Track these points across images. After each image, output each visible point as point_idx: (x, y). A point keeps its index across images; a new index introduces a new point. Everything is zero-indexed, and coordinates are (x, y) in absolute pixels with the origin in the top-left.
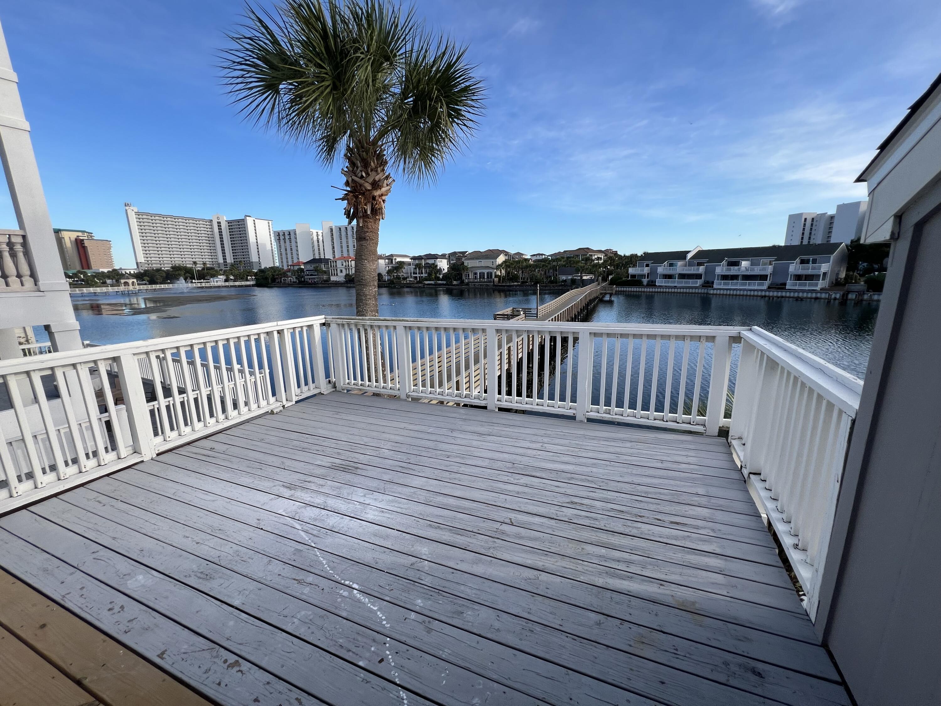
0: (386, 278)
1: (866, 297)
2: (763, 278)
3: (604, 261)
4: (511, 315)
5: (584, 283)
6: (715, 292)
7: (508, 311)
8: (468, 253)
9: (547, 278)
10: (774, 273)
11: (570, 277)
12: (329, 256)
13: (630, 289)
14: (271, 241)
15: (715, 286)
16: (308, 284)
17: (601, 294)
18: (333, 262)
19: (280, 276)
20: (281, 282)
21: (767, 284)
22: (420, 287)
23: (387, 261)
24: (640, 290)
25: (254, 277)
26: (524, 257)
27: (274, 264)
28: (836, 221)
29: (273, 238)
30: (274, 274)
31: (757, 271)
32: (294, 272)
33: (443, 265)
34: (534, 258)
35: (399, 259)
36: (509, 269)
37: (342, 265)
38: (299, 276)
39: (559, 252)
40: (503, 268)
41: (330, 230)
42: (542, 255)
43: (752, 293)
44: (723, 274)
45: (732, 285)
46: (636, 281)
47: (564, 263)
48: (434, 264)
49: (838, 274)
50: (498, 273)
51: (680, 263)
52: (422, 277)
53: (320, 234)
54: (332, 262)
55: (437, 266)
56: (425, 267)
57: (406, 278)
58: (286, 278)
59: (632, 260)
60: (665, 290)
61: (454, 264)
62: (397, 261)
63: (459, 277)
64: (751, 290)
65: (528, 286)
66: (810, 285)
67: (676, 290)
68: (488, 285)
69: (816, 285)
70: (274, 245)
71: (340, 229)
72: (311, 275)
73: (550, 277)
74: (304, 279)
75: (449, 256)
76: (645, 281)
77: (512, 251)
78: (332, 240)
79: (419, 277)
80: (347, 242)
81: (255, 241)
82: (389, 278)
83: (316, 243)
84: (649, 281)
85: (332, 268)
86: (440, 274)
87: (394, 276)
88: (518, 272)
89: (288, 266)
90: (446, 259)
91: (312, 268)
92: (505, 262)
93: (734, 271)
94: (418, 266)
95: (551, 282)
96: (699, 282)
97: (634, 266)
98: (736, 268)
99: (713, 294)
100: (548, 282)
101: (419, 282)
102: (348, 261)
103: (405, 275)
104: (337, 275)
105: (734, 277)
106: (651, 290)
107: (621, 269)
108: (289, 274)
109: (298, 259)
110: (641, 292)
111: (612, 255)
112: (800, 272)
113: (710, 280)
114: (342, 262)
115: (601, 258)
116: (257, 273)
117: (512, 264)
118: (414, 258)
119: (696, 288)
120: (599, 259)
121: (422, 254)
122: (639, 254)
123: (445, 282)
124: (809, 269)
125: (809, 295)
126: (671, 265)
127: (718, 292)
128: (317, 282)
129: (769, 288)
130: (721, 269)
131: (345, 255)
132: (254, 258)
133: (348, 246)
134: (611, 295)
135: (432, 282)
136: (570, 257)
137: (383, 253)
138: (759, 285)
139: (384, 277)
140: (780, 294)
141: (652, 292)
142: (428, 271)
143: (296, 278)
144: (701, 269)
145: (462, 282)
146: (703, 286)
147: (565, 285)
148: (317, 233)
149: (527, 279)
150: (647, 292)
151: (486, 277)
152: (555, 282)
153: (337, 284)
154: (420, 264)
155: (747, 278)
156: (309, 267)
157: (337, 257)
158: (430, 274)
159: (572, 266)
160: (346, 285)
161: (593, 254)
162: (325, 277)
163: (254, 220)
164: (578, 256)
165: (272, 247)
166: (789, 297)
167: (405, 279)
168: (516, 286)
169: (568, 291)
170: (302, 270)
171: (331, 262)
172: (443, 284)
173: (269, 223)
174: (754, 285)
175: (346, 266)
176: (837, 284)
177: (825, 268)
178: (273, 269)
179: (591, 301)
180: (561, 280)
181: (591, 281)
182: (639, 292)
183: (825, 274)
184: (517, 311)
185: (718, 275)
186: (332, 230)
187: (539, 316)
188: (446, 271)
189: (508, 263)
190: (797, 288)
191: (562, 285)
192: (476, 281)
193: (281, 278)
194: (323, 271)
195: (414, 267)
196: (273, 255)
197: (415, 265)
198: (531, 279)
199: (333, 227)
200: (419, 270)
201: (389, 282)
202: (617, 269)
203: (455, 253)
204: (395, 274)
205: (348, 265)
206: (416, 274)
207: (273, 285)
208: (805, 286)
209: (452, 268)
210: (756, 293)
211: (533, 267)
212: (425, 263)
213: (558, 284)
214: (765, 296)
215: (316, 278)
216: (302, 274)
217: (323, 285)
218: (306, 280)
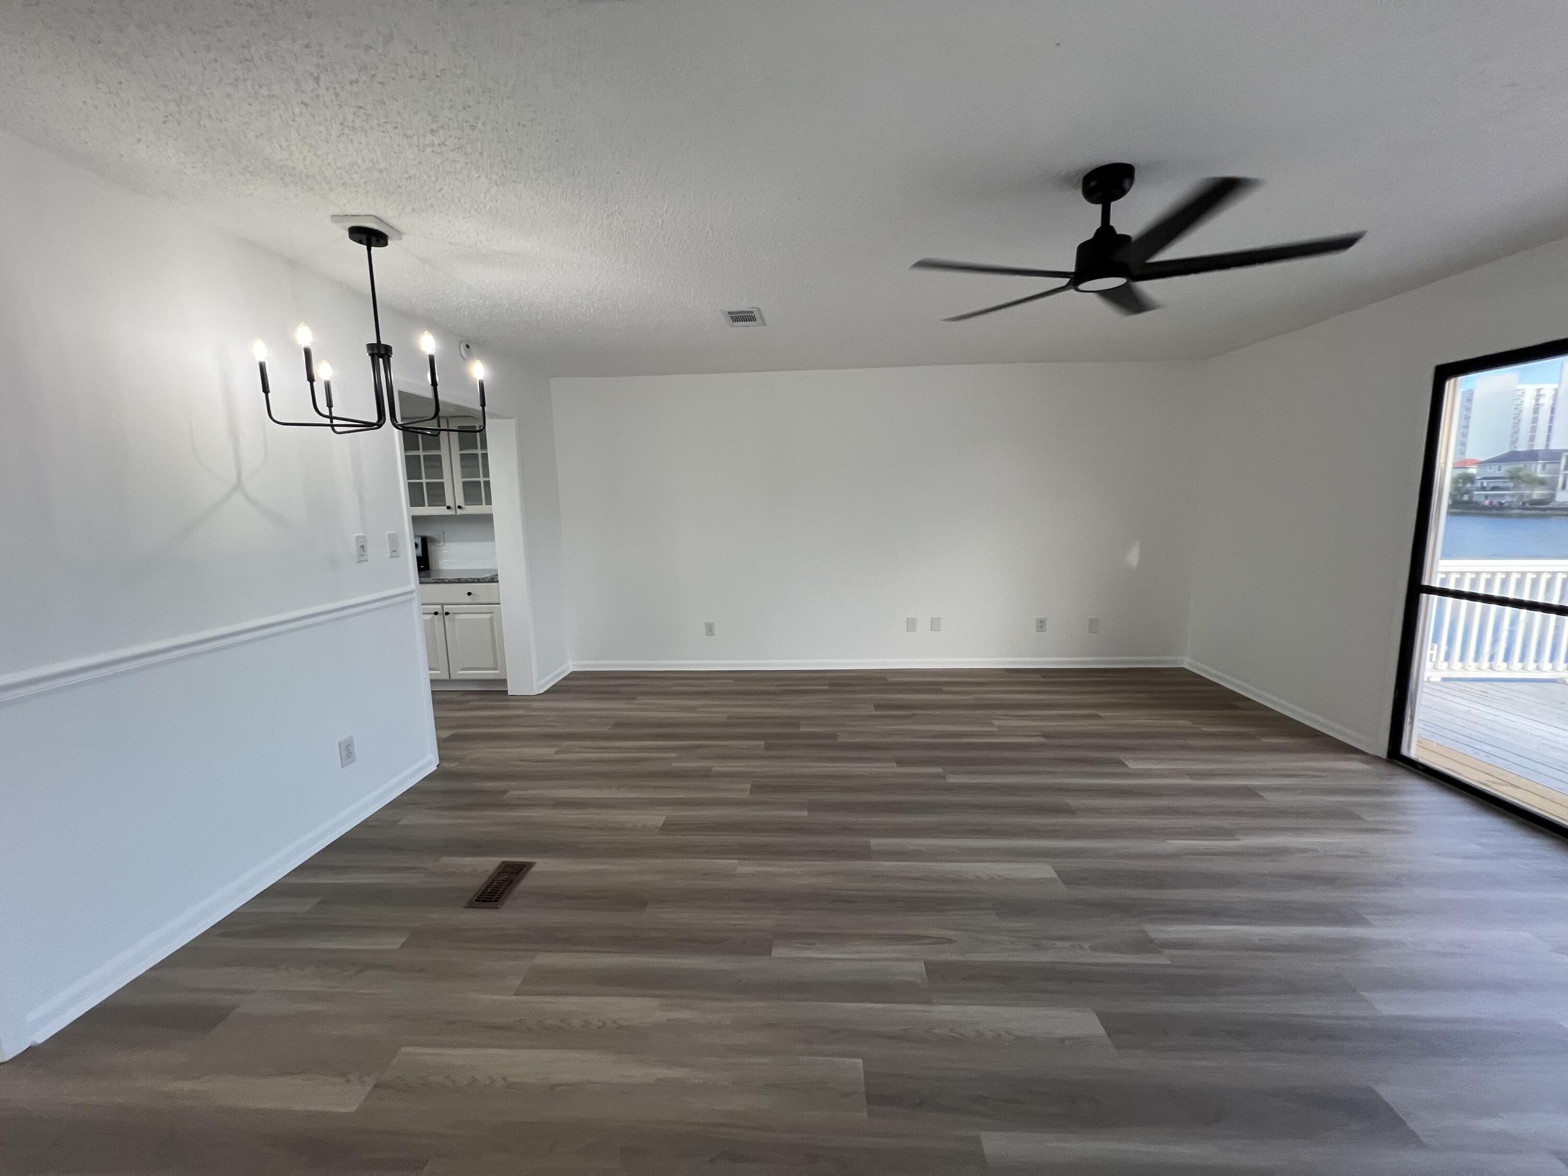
16: (1475, 509)
74: (1471, 497)
91: (1502, 473)
128: (1506, 505)
170: (1471, 478)
194: (1536, 479)
215: (1508, 496)
216: (1469, 485)
217: (1525, 512)
218: (1475, 499)
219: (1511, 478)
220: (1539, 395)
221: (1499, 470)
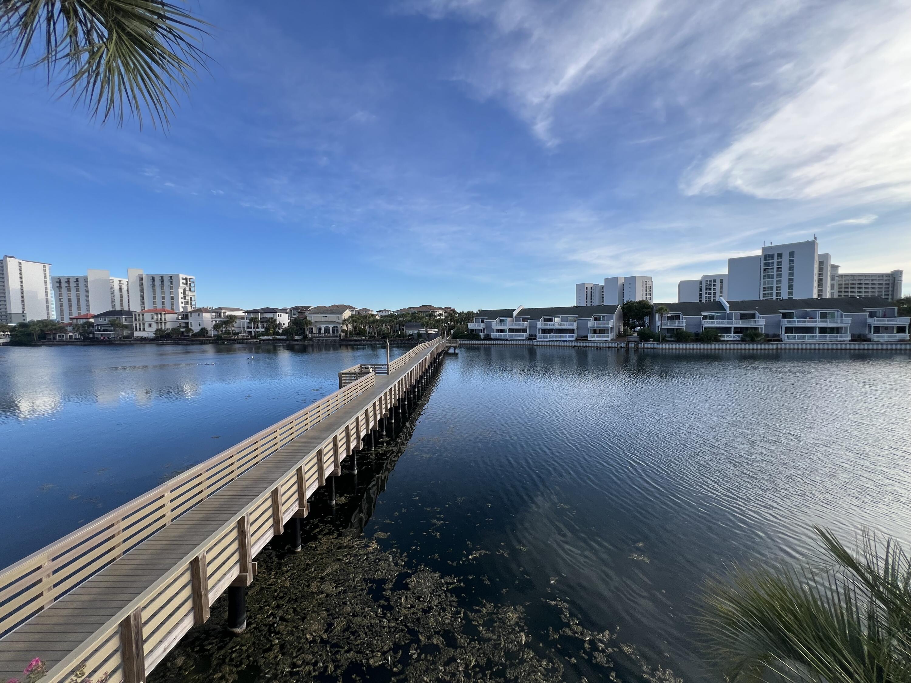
0: (212, 333)
1: (640, 345)
2: (571, 331)
3: (445, 317)
4: (359, 373)
5: (429, 338)
6: (538, 343)
7: (355, 368)
8: (311, 308)
9: (394, 332)
10: (578, 328)
11: (416, 332)
12: (136, 307)
13: (470, 342)
14: (46, 288)
15: (538, 339)
16: (98, 342)
17: (447, 347)
18: (139, 315)
19: (54, 332)
20: (54, 338)
21: (575, 335)
22: (254, 343)
23: (214, 314)
24: (479, 342)
25: (9, 333)
26: (370, 312)
27: (48, 317)
28: (605, 289)
29: (49, 286)
30: (44, 328)
31: (566, 326)
32: (77, 327)
33: (284, 320)
34: (380, 314)
35: (228, 313)
36: (355, 324)
37: (152, 318)
38: (85, 331)
39: (404, 309)
40: (349, 323)
41: (138, 279)
42: (388, 311)
43: (565, 344)
44: (543, 328)
45: (550, 337)
46: (474, 335)
47: (410, 319)
48: (272, 318)
49: (619, 328)
50: (345, 327)
51: (509, 319)
52: (257, 332)
53: (124, 281)
54: (137, 316)
55: (275, 320)
56: (262, 322)
57: (238, 333)
58: (64, 334)
59: (469, 316)
60: (499, 342)
61: (296, 319)
62: (227, 314)
63: (302, 332)
64: (564, 342)
65: (376, 340)
66: (604, 337)
67: (508, 342)
68: (333, 340)
69: (608, 337)
70: (51, 294)
71: (153, 278)
72: (104, 330)
73: (397, 331)
74: (94, 335)
75: (291, 311)
76: (482, 335)
77: (359, 307)
78: (141, 290)
79: (254, 332)
80: (163, 293)
81: (20, 287)
82: (216, 333)
83: (117, 293)
84: (485, 335)
85: (137, 322)
86: (279, 329)
87: (222, 331)
88: (365, 327)
89: (72, 319)
90: (286, 313)
91: (106, 322)
92: (352, 317)
93: (550, 325)
94: (254, 320)
95: (399, 336)
96: (525, 335)
97: (472, 321)
98: (551, 323)
99: (537, 345)
100: (396, 336)
101: (255, 337)
102: (161, 314)
103: (237, 331)
104: (144, 329)
105: (551, 331)
106: (488, 342)
107: (461, 324)
108: (70, 329)
109: (89, 311)
110: (480, 344)
111: (451, 312)
112: (596, 327)
113: (533, 333)
114: (152, 315)
115: (442, 315)
116: (15, 327)
117: (358, 319)
118: (249, 312)
119: (523, 340)
120: (440, 315)
121: (258, 308)
122: (475, 312)
123: (285, 337)
124: (600, 325)
125: (604, 345)
126: (502, 321)
127: (541, 343)
128: (112, 339)
129: (576, 339)
130: (540, 324)
131: (159, 306)
132: (15, 308)
133: (163, 298)
134: (455, 348)
135: (271, 338)
136: (414, 313)
137: (209, 306)
138: (569, 337)
139: (209, 332)
140: (584, 344)
141: (489, 344)
142: (265, 326)
143: (80, 334)
144: (526, 325)
145: (305, 337)
146: (529, 339)
147: (412, 339)
148: (120, 281)
149: (375, 334)
150: (485, 344)
151: (331, 332)
152: (402, 336)
153: (143, 341)
154: (256, 318)
155: (560, 331)
156: (102, 321)
157: (146, 309)
158: (267, 329)
159: (418, 321)
160: (157, 342)
161: (435, 311)
162: (126, 333)
163: (20, 263)
164: (421, 312)
165: (47, 296)
166: (591, 347)
167: (236, 334)
168: (364, 340)
169: (417, 344)
170: (91, 325)
171: (135, 315)
172: (283, 340)
173: (44, 267)
174: (565, 337)
175: (157, 320)
176: (620, 336)
177: (611, 323)
178: (44, 323)
179: (439, 354)
180: (408, 334)
181: (436, 335)
182: (478, 344)
183: (612, 328)
184: (366, 368)
185: (539, 330)
186: (141, 279)
187: (390, 372)
188: (287, 325)
189: (355, 318)
190: (595, 339)
191: (409, 339)
192: (321, 336)
193: (55, 334)
194: (123, 325)
195: (248, 321)
196: (47, 306)
197: (250, 320)
198: (379, 334)
199: (144, 276)
200: (254, 324)
201: (216, 337)
202: (457, 323)
203: (296, 308)
204: (224, 329)
205: (161, 319)
206: (251, 328)
207: (41, 343)
208: (600, 337)
209: (295, 322)
210: (568, 344)
211: (380, 322)
212: (262, 317)
213: (405, 338)
214: (575, 346)
215: (112, 334)
216: (91, 328)
217: (121, 342)
218: (96, 336)
219: (112, 325)
220: (120, 284)
221: (105, 320)
